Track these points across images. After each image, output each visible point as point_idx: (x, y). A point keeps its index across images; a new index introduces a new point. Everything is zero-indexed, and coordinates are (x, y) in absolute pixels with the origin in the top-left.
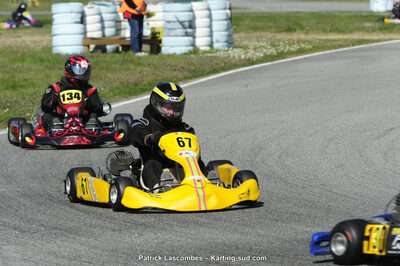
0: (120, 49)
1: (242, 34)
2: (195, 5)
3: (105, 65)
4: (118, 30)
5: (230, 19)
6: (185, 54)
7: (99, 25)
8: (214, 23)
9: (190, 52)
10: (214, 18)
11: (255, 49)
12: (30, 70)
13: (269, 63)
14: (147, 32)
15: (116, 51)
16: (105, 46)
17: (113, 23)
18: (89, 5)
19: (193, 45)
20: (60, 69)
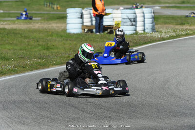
1: (159, 25)
2: (137, 11)
3: (92, 39)
5: (154, 18)
6: (132, 34)
7: (90, 19)
8: (146, 20)
9: (134, 34)
10: (146, 17)
11: (165, 33)
12: (55, 41)
13: (172, 40)
16: (93, 29)
18: (85, 9)
19: (135, 30)
20: (70, 40)
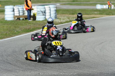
0: (24, 19)
1: (59, 15)
2: (46, 7)
3: (20, 24)
4: (24, 14)
5: (56, 11)
7: (18, 12)
8: (51, 12)
9: (44, 20)
10: (51, 10)
11: (63, 19)
13: (67, 23)
14: (32, 14)
15: (23, 19)
16: (20, 18)
17: (22, 12)
18: (15, 6)
19: (45, 18)
20: (7, 24)
